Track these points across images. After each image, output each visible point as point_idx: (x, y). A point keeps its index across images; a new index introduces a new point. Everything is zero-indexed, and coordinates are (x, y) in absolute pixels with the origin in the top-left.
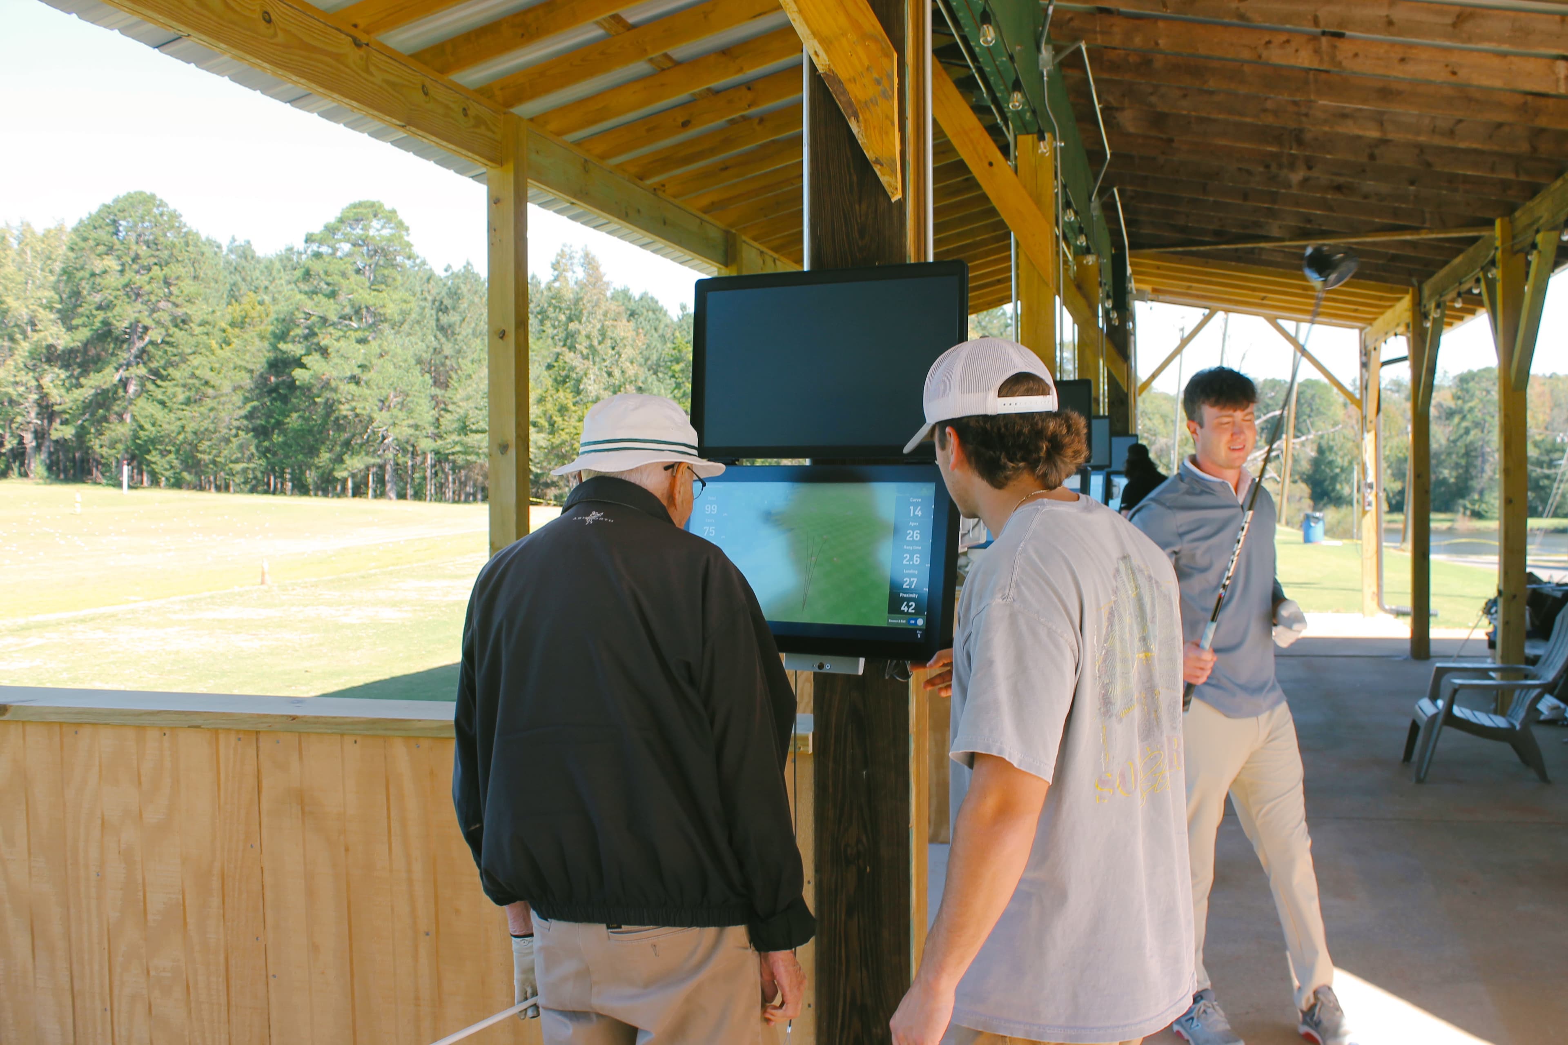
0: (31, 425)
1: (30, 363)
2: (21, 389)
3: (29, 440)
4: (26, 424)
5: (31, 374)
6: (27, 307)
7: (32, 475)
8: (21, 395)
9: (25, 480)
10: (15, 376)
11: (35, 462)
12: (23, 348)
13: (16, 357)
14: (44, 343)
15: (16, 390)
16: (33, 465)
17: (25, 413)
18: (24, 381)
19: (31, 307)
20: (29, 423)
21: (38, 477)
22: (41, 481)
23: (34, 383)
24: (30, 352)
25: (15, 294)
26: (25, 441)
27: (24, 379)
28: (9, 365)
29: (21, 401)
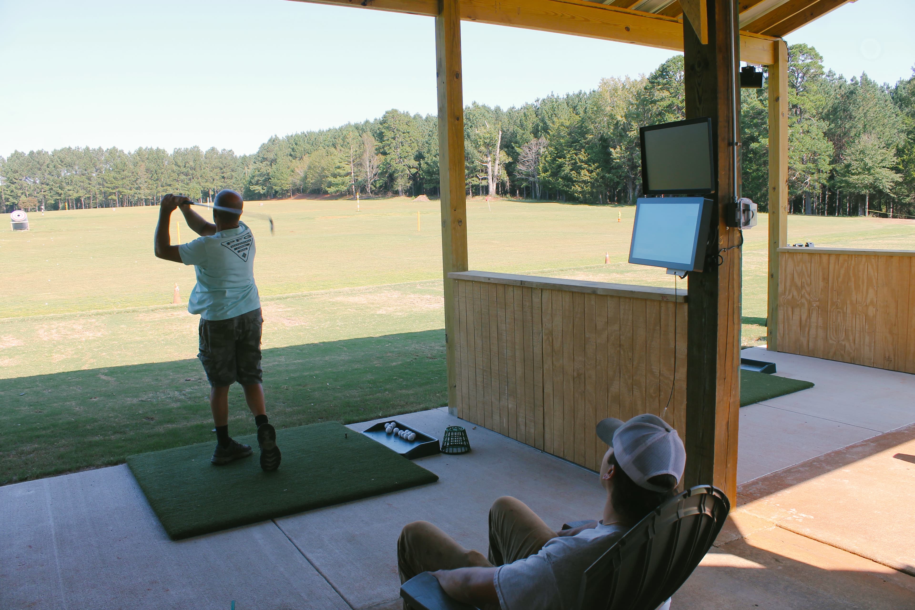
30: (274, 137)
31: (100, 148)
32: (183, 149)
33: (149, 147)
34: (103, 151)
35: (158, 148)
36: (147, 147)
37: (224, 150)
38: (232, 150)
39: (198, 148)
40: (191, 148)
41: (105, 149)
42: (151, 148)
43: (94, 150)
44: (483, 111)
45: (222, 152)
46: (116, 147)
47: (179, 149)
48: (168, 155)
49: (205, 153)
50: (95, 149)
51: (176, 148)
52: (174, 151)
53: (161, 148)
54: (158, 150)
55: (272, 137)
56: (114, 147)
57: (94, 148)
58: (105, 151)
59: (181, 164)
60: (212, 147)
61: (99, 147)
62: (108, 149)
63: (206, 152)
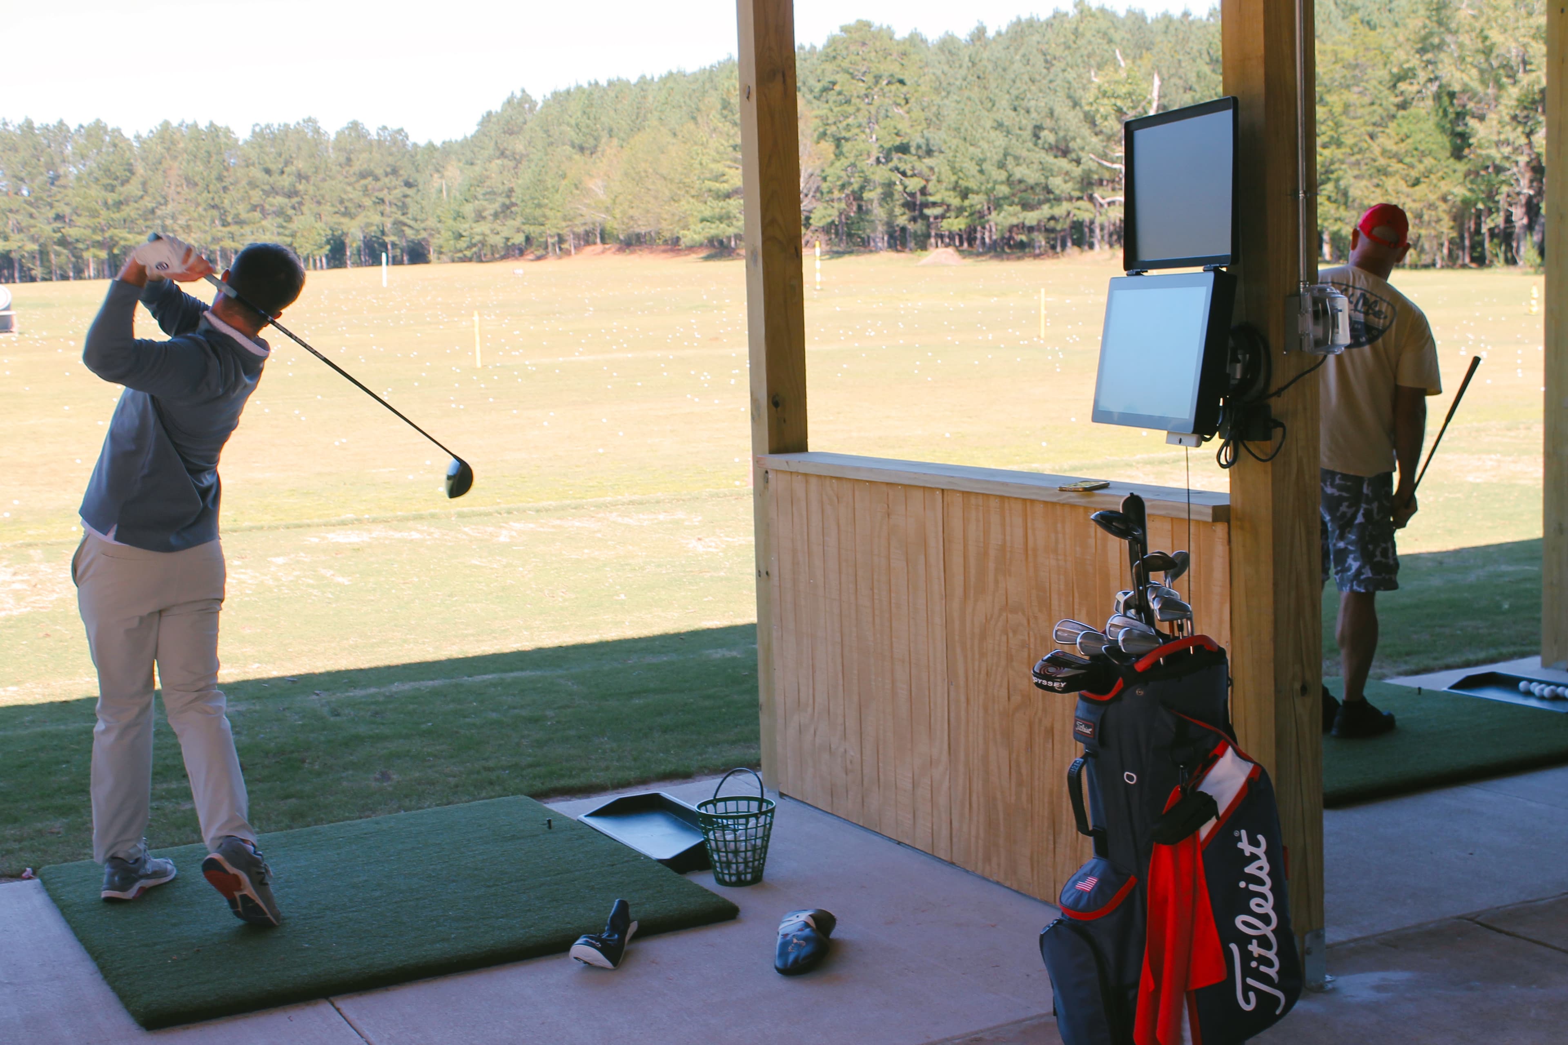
0: (1521, 197)
1: (1521, 114)
2: (1507, 150)
3: (1520, 217)
4: (1514, 196)
5: (1520, 129)
6: (1516, 40)
7: (1520, 263)
8: (1507, 158)
9: (1512, 269)
10: (1499, 133)
11: (1525, 246)
12: (1509, 96)
13: (1500, 108)
14: (1536, 88)
15: (1499, 151)
16: (1522, 249)
17: (1513, 182)
18: (1511, 140)
19: (1521, 39)
20: (1518, 194)
21: (1528, 264)
22: (1532, 270)
23: (1523, 140)
24: (1518, 100)
25: (1501, 26)
26: (1513, 218)
27: (1511, 137)
28: (1491, 119)
29: (1507, 165)
30: (518, 94)
31: (61, 123)
32: (276, 126)
33: (189, 121)
34: (68, 131)
35: (212, 124)
36: (183, 122)
37: (385, 128)
38: (402, 130)
39: (315, 122)
40: (298, 123)
41: (73, 127)
42: (195, 125)
43: (46, 128)
44: (1103, 24)
45: (378, 134)
46: (104, 120)
47: (268, 126)
48: (237, 140)
49: (333, 137)
50: (48, 125)
51: (257, 125)
52: (254, 132)
53: (220, 123)
54: (213, 129)
55: (513, 94)
56: (98, 121)
57: (45, 123)
58: (72, 130)
59: (273, 167)
60: (351, 120)
61: (58, 120)
62: (81, 126)
63: (339, 134)
